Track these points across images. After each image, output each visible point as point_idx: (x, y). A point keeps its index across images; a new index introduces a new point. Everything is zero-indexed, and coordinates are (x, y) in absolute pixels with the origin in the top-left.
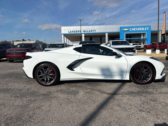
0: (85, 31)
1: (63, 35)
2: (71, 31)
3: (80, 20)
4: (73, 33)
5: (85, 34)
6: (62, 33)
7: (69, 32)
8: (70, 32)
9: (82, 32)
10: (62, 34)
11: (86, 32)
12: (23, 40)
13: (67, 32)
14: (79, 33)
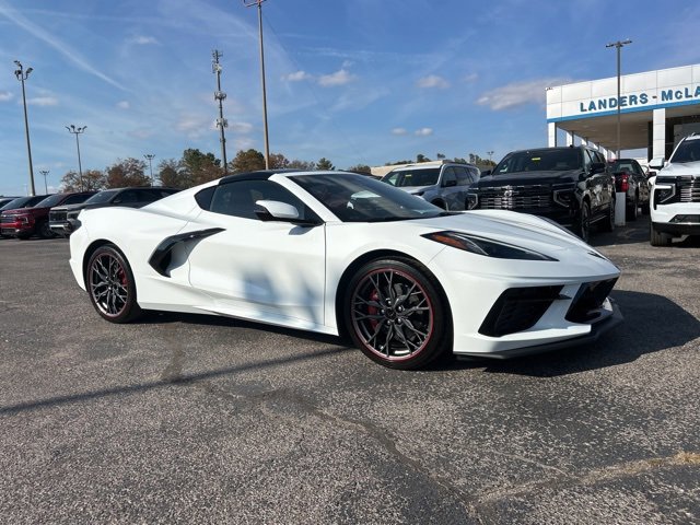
0: (670, 92)
1: (552, 126)
2: (592, 103)
3: (620, 45)
4: (603, 110)
5: (668, 108)
6: (549, 117)
7: (582, 110)
8: (586, 106)
9: (651, 102)
10: (550, 121)
11: (675, 100)
12: (421, 159)
13: (572, 111)
14: (634, 105)
